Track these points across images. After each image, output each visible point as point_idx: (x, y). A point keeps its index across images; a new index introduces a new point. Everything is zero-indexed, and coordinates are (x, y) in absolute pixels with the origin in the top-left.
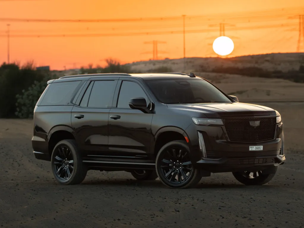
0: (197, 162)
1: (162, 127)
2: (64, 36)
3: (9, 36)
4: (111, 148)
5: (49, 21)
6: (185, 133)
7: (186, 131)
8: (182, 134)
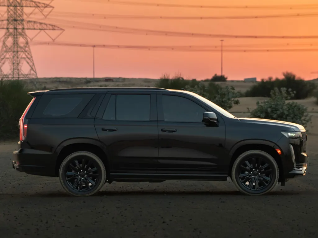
0: (290, 173)
1: (240, 140)
2: (268, 50)
3: (222, 51)
4: (161, 161)
5: (256, 37)
6: (276, 145)
7: (277, 144)
8: (273, 146)
